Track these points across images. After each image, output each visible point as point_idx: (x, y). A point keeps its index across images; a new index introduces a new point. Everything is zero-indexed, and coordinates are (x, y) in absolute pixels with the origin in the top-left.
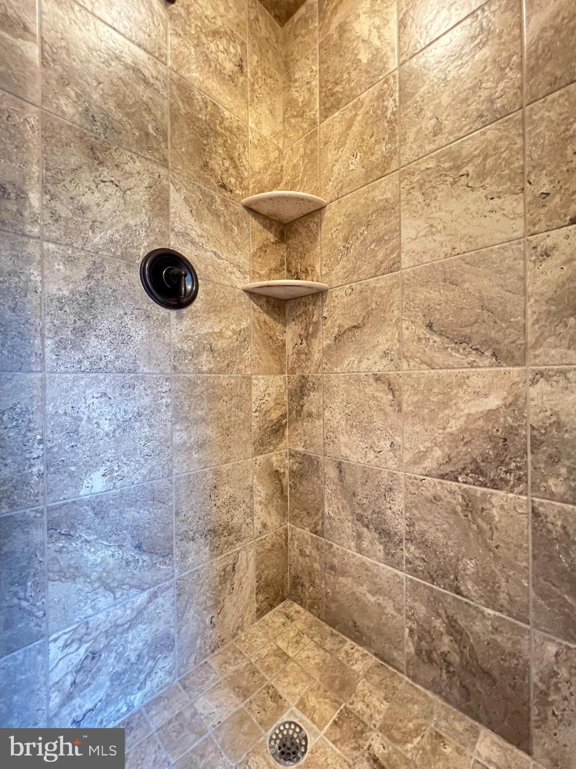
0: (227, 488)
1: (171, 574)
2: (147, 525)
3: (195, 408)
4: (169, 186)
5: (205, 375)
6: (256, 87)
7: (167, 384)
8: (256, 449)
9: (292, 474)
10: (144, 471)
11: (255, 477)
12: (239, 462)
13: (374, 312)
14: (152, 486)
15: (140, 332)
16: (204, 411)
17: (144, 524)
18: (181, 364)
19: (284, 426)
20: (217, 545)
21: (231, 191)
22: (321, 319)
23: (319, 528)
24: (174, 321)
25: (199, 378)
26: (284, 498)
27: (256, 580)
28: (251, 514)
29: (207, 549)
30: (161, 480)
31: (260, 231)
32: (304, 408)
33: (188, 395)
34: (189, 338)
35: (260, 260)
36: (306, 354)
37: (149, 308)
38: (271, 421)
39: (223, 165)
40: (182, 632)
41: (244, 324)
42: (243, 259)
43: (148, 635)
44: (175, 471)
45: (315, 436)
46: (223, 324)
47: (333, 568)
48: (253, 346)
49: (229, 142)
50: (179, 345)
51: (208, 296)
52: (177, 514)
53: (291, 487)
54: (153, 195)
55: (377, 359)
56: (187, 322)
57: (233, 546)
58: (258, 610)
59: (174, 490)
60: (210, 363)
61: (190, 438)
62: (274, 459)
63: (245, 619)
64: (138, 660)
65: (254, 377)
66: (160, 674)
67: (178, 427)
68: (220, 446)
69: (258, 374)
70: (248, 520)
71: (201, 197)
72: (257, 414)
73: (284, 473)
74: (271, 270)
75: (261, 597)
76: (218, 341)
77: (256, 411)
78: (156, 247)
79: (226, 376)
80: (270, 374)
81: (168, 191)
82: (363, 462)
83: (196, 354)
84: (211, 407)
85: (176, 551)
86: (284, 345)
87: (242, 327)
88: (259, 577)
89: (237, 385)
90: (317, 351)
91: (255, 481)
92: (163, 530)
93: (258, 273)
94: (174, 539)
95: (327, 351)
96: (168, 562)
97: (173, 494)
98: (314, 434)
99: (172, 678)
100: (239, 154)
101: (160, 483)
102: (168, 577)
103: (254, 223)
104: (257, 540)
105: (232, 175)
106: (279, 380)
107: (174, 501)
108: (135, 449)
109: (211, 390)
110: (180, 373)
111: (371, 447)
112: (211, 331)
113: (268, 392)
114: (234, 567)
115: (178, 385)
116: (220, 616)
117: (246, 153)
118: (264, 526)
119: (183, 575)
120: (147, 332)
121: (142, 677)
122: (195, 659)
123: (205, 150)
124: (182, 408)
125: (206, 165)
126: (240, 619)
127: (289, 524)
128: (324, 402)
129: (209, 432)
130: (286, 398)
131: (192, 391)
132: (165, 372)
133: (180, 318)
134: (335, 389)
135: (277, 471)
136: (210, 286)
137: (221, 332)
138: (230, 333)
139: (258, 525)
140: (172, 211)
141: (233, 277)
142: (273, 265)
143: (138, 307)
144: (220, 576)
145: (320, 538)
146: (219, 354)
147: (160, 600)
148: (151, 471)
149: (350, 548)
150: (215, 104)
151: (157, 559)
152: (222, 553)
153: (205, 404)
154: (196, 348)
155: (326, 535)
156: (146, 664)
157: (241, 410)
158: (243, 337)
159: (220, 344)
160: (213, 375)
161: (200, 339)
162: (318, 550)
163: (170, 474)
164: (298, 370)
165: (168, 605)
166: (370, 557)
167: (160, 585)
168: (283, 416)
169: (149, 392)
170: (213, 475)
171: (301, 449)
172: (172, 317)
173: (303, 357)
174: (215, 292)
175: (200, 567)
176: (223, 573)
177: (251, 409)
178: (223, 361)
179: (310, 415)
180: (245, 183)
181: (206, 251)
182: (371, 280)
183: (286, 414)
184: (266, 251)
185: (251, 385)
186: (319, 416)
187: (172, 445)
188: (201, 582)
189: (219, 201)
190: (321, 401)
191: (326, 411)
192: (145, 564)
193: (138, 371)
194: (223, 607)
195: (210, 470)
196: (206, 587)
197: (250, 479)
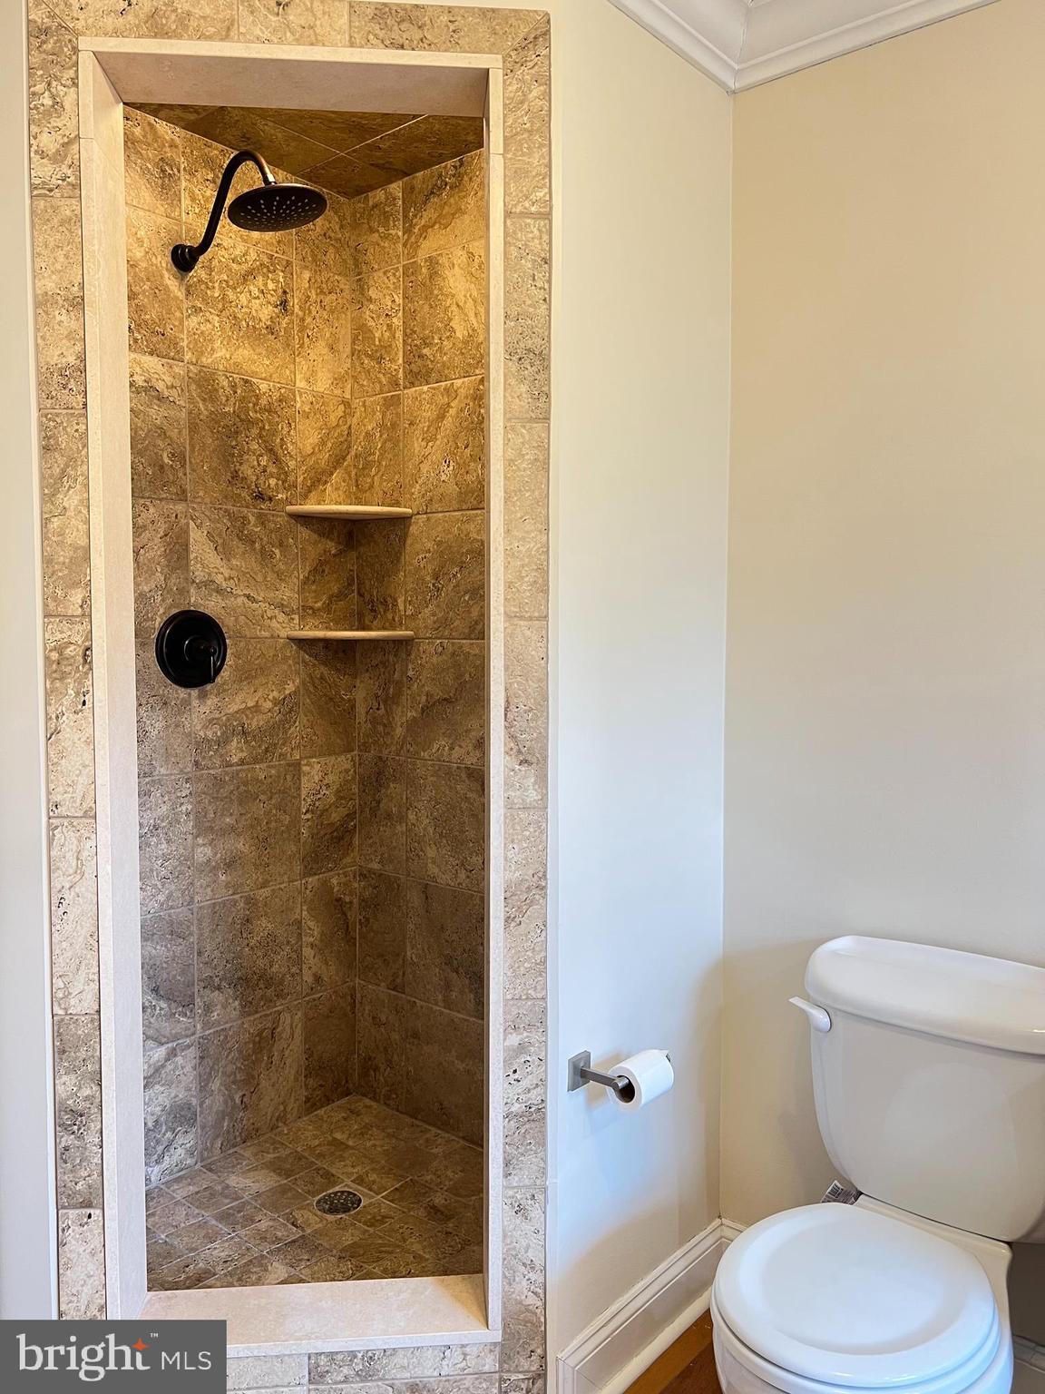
0: (264, 922)
1: (192, 1030)
2: (165, 965)
3: (222, 815)
4: (188, 524)
5: (235, 768)
6: (308, 320)
7: (188, 785)
8: (306, 867)
9: (363, 904)
10: (161, 898)
11: (305, 908)
12: (282, 886)
13: (468, 686)
14: (169, 916)
15: (157, 725)
16: (234, 817)
17: (161, 964)
18: (204, 758)
19: (351, 832)
20: (250, 999)
21: (270, 499)
22: (405, 679)
23: (399, 981)
24: (195, 703)
25: (227, 773)
26: (350, 941)
27: (304, 1056)
28: (299, 961)
29: (237, 1003)
30: (180, 910)
31: (315, 543)
32: (381, 805)
33: (213, 798)
34: (215, 721)
35: (314, 587)
36: (385, 726)
37: (166, 692)
38: (332, 824)
39: (259, 465)
40: (204, 1106)
41: (290, 688)
42: (288, 593)
43: (165, 1099)
44: (197, 898)
45: (395, 848)
46: (259, 694)
47: (416, 1035)
48: (303, 716)
49: (267, 427)
50: (202, 733)
51: (239, 659)
52: (200, 954)
53: (361, 924)
54: (169, 545)
55: (470, 748)
56: (211, 701)
57: (272, 1004)
58: (308, 1100)
59: (195, 922)
60: (243, 751)
61: (216, 854)
62: (334, 881)
63: (289, 1110)
64: (155, 1127)
65: (305, 761)
66: (179, 1151)
67: (200, 841)
68: (254, 864)
69: (312, 757)
70: (294, 970)
71: (229, 524)
72: (309, 816)
73: (351, 902)
74: (330, 598)
75: (311, 1081)
76: (252, 719)
77: (307, 812)
78: (175, 611)
79: (263, 766)
80: (330, 755)
81: (187, 532)
82: (453, 884)
83: (223, 742)
84: (242, 812)
85: (198, 1000)
86: (353, 707)
87: (287, 692)
88: (309, 1053)
89: (279, 777)
90: (399, 723)
91: (305, 913)
92: (183, 973)
93: (311, 608)
94: (196, 986)
95: (412, 726)
96: (188, 1014)
97: (194, 928)
98: (394, 844)
99: (194, 1160)
100: (282, 439)
101: (180, 913)
102: (189, 1032)
103: (304, 533)
104: (307, 999)
105: (272, 476)
106: (344, 762)
107: (196, 937)
108: (152, 870)
109: (243, 788)
110: (203, 769)
111: (463, 865)
112: (243, 706)
113: (326, 782)
114: (273, 1033)
115: (201, 786)
116: (254, 1096)
117: (292, 432)
118: (318, 979)
119: (207, 1032)
120: (164, 723)
121: (160, 1149)
122: (222, 1145)
123: (233, 455)
124: (205, 816)
125: (235, 475)
126: (282, 1108)
127: (357, 980)
128: (407, 798)
129: (240, 846)
130: (355, 789)
131: (218, 791)
132: (186, 770)
133: (203, 696)
134: (422, 781)
135: (338, 900)
136: (242, 644)
137: (257, 705)
138: (269, 705)
139: (308, 977)
140: (192, 557)
141: (274, 624)
142: (335, 590)
143: (153, 693)
144: (254, 1043)
145: (400, 995)
146: (254, 736)
147: (179, 1060)
148: (169, 897)
149: (437, 1004)
150: (246, 381)
151: (176, 1008)
152: (257, 1012)
153: (235, 808)
154: (223, 734)
155: (407, 990)
156: (164, 1134)
157: (285, 812)
158: (288, 707)
159: (255, 723)
160: (246, 767)
161: (228, 719)
162: (397, 1012)
163: (191, 901)
164: (373, 748)
165: (188, 1068)
166: (459, 1012)
167: (180, 1041)
168: (351, 816)
169: (166, 799)
170: (245, 903)
171: (375, 866)
172: (193, 698)
173: (381, 728)
174: (249, 651)
175: (228, 1026)
176: (257, 1039)
177: (299, 809)
178: (260, 746)
179: (389, 816)
180: (291, 478)
181: (236, 596)
182: (464, 641)
183: (355, 812)
184: (323, 571)
185: (300, 776)
186: (402, 818)
187: (193, 864)
188: (229, 1045)
189: (252, 519)
190: (405, 798)
191: (410, 812)
192: (163, 1012)
193: (154, 774)
194: (258, 1084)
195: (241, 897)
196: (235, 1054)
197: (298, 911)
